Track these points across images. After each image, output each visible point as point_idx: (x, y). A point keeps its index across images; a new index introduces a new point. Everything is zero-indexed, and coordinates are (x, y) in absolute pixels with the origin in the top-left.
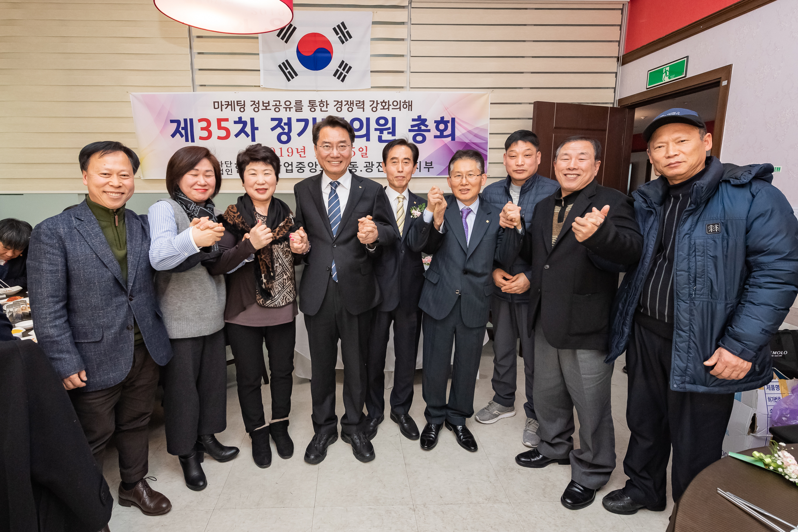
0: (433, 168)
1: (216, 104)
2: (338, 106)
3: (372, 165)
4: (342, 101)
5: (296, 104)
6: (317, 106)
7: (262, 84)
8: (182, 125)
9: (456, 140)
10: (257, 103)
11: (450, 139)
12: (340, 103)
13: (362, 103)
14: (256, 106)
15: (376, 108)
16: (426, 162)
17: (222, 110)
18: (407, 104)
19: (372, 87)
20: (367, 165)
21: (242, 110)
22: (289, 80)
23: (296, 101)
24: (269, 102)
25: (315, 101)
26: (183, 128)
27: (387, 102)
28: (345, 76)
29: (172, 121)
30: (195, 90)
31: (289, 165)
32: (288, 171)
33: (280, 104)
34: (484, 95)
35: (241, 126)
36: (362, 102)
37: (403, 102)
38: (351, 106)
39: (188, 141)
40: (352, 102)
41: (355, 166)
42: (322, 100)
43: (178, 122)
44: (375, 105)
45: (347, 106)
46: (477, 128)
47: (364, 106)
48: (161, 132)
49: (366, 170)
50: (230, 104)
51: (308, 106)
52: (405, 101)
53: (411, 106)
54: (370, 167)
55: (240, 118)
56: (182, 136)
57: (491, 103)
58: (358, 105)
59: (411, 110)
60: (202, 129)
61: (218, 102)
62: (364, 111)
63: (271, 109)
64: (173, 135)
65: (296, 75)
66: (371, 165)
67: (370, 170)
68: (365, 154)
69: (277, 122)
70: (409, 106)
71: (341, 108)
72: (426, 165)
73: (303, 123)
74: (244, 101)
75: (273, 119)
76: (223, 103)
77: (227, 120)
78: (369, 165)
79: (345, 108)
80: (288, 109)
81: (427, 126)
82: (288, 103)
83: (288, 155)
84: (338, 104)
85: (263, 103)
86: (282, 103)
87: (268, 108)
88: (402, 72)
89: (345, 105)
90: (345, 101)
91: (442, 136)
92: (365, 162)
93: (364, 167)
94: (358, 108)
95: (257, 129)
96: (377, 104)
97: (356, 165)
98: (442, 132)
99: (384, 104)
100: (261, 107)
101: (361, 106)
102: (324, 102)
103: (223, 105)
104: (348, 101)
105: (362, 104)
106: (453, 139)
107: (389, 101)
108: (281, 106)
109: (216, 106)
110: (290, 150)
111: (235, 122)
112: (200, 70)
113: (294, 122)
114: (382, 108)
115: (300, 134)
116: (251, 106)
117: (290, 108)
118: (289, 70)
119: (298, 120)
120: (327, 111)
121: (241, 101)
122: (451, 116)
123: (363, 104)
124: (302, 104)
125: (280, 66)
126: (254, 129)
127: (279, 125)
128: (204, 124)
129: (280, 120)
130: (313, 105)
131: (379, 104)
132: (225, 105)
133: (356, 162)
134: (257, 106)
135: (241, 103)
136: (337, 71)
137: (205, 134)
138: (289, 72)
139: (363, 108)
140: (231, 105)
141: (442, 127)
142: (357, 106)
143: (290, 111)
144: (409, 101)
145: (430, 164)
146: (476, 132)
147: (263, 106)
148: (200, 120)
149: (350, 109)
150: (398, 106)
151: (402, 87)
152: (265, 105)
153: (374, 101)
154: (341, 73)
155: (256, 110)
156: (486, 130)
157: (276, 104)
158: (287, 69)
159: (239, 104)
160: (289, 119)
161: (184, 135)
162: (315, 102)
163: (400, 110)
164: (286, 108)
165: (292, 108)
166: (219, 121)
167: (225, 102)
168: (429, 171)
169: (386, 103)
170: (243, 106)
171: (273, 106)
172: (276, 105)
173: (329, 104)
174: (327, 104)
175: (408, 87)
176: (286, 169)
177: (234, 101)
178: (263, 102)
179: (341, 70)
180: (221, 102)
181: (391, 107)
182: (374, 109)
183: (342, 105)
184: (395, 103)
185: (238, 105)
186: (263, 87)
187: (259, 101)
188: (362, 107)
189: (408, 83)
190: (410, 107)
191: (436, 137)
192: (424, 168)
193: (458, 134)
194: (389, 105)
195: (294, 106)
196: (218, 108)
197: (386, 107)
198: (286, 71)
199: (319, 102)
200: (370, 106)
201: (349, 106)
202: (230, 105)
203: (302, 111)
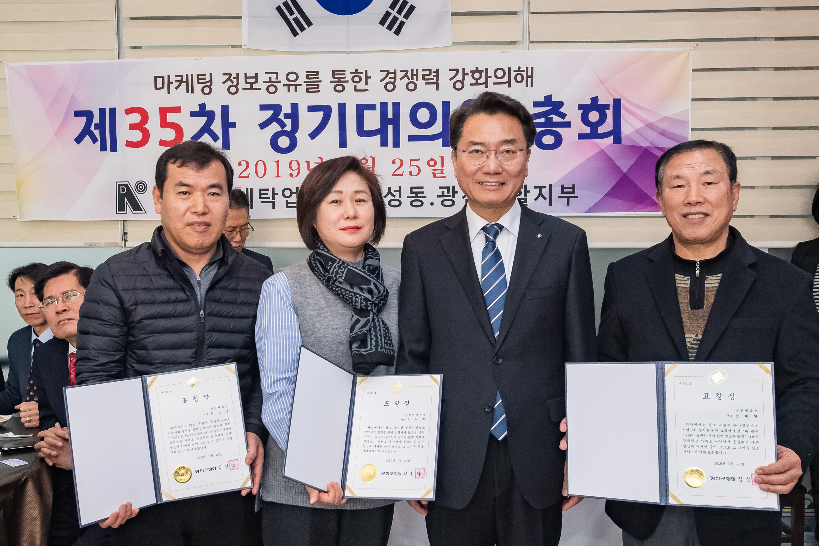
0: (577, 197)
1: (159, 81)
2: (388, 80)
3: (454, 192)
4: (395, 71)
5: (307, 78)
6: (347, 81)
7: (244, 41)
8: (96, 120)
9: (624, 142)
10: (234, 78)
11: (610, 140)
12: (392, 75)
13: (435, 74)
14: (233, 82)
15: (462, 82)
16: (562, 186)
17: (169, 92)
18: (524, 74)
19: (454, 44)
20: (443, 192)
21: (207, 90)
22: (295, 34)
23: (307, 72)
24: (257, 74)
25: (345, 71)
26: (96, 127)
27: (483, 71)
28: (402, 24)
29: (78, 114)
30: (121, 56)
31: (292, 193)
32: (289, 205)
33: (277, 78)
34: (679, 53)
35: (203, 120)
36: (434, 72)
37: (515, 71)
38: (412, 79)
39: (106, 150)
40: (415, 73)
41: (419, 195)
42: (356, 70)
43: (89, 115)
44: (460, 77)
45: (406, 80)
46: (666, 118)
47: (438, 79)
48: (57, 133)
49: (442, 203)
50: (185, 79)
51: (331, 82)
52: (519, 68)
53: (532, 77)
54: (450, 196)
55: (202, 106)
56: (94, 140)
57: (694, 70)
58: (426, 77)
59: (532, 86)
60: (132, 127)
61: (163, 77)
62: (437, 89)
63: (260, 89)
64: (78, 140)
65: (309, 24)
66: (451, 193)
67: (450, 203)
68: (440, 172)
69: (270, 113)
70: (527, 77)
71: (393, 84)
72: (563, 192)
73: (321, 114)
74: (211, 75)
75: (263, 108)
76: (172, 79)
77: (177, 110)
78: (448, 192)
79: (401, 84)
80: (292, 88)
81: (563, 116)
82: (292, 77)
83: (291, 175)
84: (388, 77)
85: (246, 77)
86: (282, 77)
87: (255, 86)
88: (514, 13)
89: (401, 79)
90: (401, 71)
91: (594, 135)
92: (440, 188)
93: (438, 196)
94: (426, 84)
95: (233, 125)
96: (464, 74)
97: (422, 193)
98: (594, 126)
99: (477, 75)
100: (242, 85)
101: (433, 79)
102: (362, 73)
103: (172, 83)
104: (407, 71)
105: (434, 76)
106: (618, 140)
107: (487, 69)
108: (280, 82)
109: (159, 85)
110: (295, 165)
111: (194, 114)
112: (132, 19)
113: (302, 111)
114: (474, 82)
115: (313, 135)
116: (224, 83)
117: (296, 86)
118: (297, 14)
119: (311, 109)
120: (367, 90)
121: (205, 75)
122: (611, 94)
123: (437, 76)
124: (318, 78)
125: (279, 9)
126: (227, 125)
127: (274, 119)
128: (136, 118)
129: (277, 108)
130: (339, 78)
131: (468, 74)
132: (176, 81)
133: (422, 188)
134: (235, 84)
135: (205, 79)
136: (388, 14)
137: (137, 136)
138: (296, 20)
139: (437, 84)
140: (187, 82)
141: (594, 116)
142: (424, 79)
143: (296, 91)
144: (527, 69)
145: (571, 190)
146: (663, 126)
147: (246, 82)
148: (129, 111)
149: (411, 86)
150: (506, 79)
151: (514, 42)
152: (249, 80)
153: (457, 70)
154: (395, 19)
155: (233, 90)
156: (683, 123)
157: (270, 78)
158: (292, 13)
159: (200, 81)
160: (295, 107)
161: (98, 137)
162: (345, 74)
163: (510, 86)
164: (289, 86)
165: (300, 85)
166: (164, 111)
167: (176, 76)
168: (568, 204)
169: (481, 72)
170: (208, 84)
171: (264, 82)
172: (270, 80)
173: (370, 77)
174: (367, 78)
175: (526, 42)
176: (287, 201)
177: (192, 75)
178: (246, 75)
179: (394, 13)
180: (169, 76)
181: (491, 81)
182: (459, 85)
183: (395, 78)
184: (500, 73)
185: (198, 82)
186: (246, 47)
187: (238, 74)
188: (435, 80)
189: (526, 35)
190: (529, 79)
191: (581, 136)
192: (559, 197)
193: (626, 130)
194: (487, 77)
195: (305, 82)
196: (163, 87)
197: (483, 80)
198: (291, 18)
199: (351, 73)
200: (451, 79)
201: (409, 79)
202: (184, 82)
203: (319, 91)
